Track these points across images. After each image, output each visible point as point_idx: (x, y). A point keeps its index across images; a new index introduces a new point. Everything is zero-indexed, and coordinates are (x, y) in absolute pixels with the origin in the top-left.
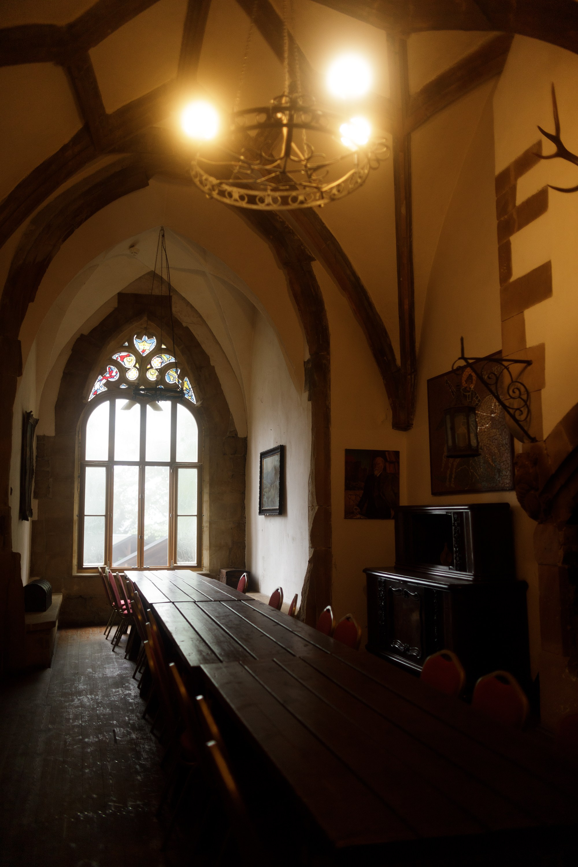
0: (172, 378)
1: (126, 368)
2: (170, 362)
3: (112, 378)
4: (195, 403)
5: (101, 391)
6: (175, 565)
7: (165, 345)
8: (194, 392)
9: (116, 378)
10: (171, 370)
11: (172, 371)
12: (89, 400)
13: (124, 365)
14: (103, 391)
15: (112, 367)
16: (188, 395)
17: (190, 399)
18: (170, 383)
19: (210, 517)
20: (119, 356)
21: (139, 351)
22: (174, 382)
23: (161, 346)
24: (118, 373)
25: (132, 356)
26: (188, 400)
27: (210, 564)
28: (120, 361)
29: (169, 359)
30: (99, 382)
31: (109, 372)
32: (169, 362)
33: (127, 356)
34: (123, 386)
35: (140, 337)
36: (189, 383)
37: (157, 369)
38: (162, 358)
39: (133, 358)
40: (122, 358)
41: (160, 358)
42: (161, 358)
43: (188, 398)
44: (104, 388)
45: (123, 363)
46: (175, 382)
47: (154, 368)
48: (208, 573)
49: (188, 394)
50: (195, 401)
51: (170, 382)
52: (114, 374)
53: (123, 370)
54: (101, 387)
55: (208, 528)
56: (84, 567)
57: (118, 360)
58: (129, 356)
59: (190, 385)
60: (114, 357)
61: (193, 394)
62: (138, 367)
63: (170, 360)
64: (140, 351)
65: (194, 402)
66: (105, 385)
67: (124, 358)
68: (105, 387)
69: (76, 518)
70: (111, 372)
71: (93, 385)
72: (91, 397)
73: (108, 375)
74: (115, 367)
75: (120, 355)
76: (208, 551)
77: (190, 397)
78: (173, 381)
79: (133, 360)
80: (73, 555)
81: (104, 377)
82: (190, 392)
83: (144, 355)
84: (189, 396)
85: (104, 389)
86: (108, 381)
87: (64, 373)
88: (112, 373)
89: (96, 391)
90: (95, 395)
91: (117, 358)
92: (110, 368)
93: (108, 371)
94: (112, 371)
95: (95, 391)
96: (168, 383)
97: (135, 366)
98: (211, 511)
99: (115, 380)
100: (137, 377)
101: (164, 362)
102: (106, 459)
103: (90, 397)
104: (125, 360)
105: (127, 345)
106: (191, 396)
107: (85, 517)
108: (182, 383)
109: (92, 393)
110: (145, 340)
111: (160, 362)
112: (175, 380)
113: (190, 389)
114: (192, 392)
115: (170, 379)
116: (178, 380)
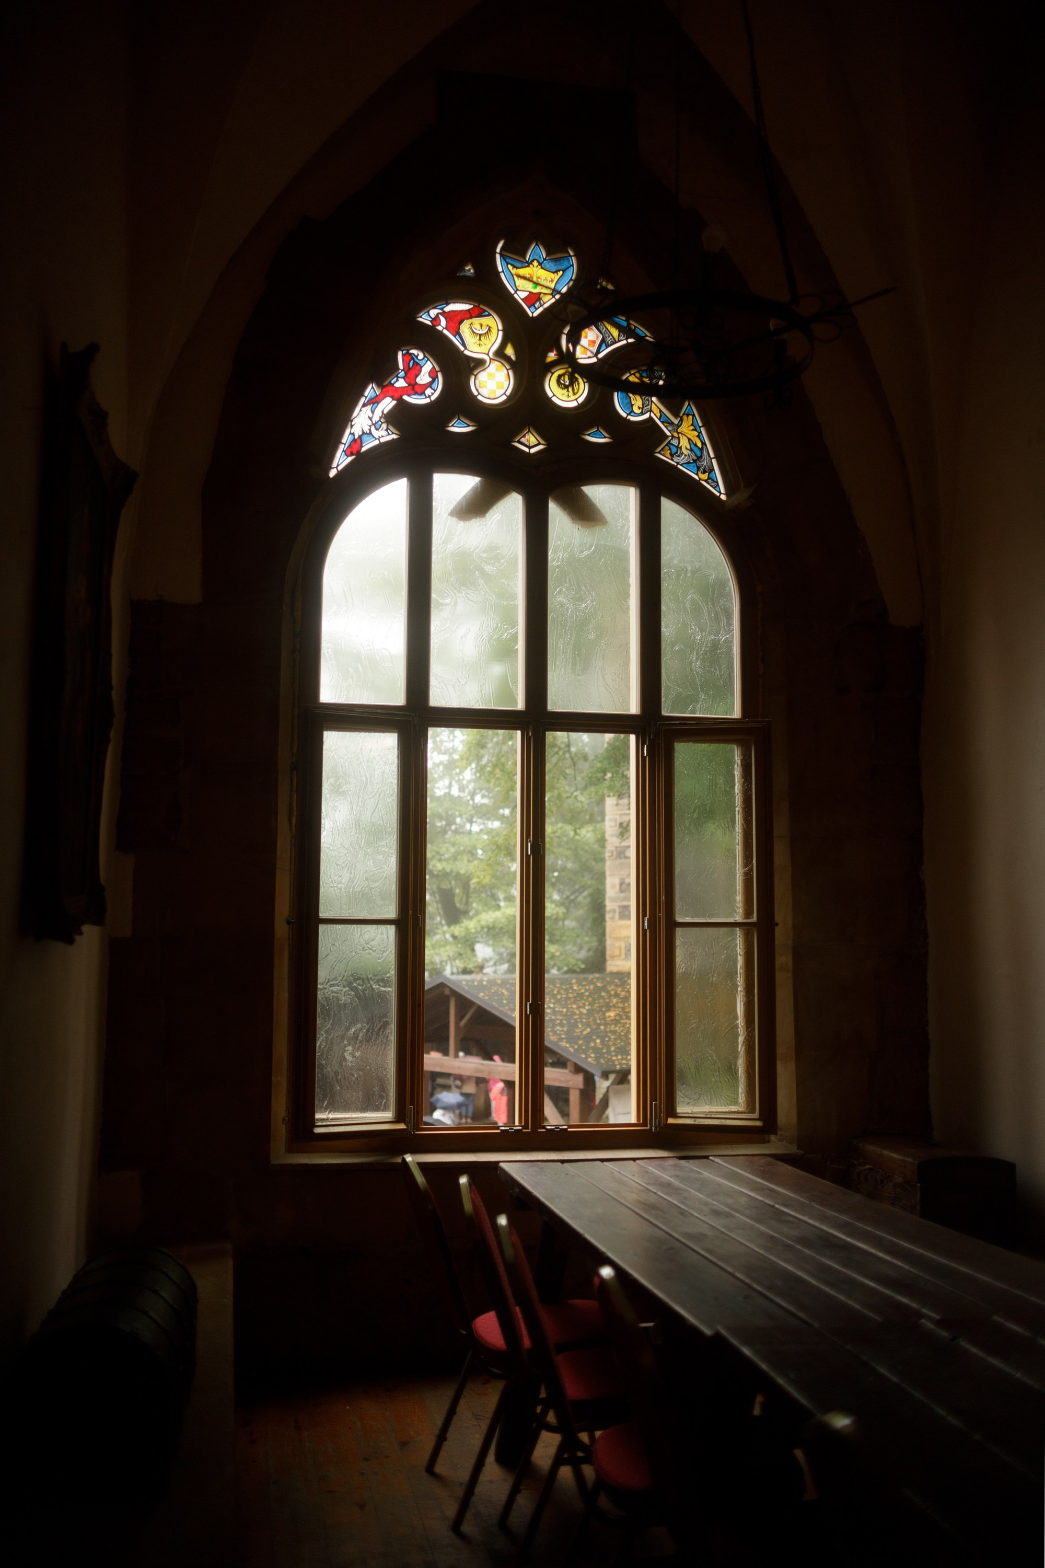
0: (638, 402)
1: (468, 359)
3: (416, 393)
4: (723, 497)
5: (377, 442)
6: (668, 1121)
7: (612, 280)
8: (717, 459)
9: (434, 393)
10: (632, 372)
11: (637, 375)
12: (333, 473)
13: (462, 348)
14: (382, 440)
15: (414, 352)
16: (698, 468)
17: (706, 481)
18: (632, 419)
19: (799, 928)
20: (444, 314)
21: (516, 296)
22: (646, 416)
23: (597, 283)
24: (440, 375)
25: (489, 315)
26: (697, 483)
27: (801, 1117)
28: (445, 332)
30: (369, 407)
31: (407, 370)
32: (622, 344)
33: (469, 315)
34: (459, 427)
35: (516, 252)
36: (700, 424)
37: (581, 368)
39: (494, 323)
40: (455, 320)
43: (696, 477)
44: (386, 430)
45: (456, 341)
46: (650, 418)
47: (573, 363)
48: (795, 1151)
49: (699, 463)
50: (723, 491)
51: (629, 417)
52: (423, 378)
53: (458, 367)
54: (377, 426)
56: (318, 1130)
57: (439, 328)
58: (479, 314)
59: (703, 429)
60: (425, 319)
61: (714, 462)
62: (513, 358)
64: (520, 296)
65: (718, 494)
66: (391, 418)
67: (461, 322)
68: (390, 427)
69: (282, 930)
70: (413, 370)
71: (346, 419)
72: (341, 461)
73: (401, 383)
74: (427, 355)
75: (448, 309)
77: (705, 476)
78: (642, 414)
79: (494, 331)
80: (273, 1079)
81: (386, 388)
82: (704, 454)
83: (534, 312)
84: (702, 469)
85: (385, 435)
86: (401, 404)
88: (417, 376)
89: (357, 442)
90: (352, 454)
91: (436, 320)
92: (409, 357)
93: (401, 367)
94: (418, 367)
95: (354, 440)
96: (625, 423)
97: (500, 354)
99: (427, 401)
100: (508, 393)
101: (609, 340)
102: (398, 698)
103: (334, 465)
104: (465, 328)
105: (472, 275)
106: (707, 470)
107: (322, 928)
108: (676, 422)
109: (341, 448)
110: (537, 257)
111: (594, 342)
112: (651, 411)
113: (704, 444)
114: (712, 455)
115: (632, 405)
116: (661, 411)
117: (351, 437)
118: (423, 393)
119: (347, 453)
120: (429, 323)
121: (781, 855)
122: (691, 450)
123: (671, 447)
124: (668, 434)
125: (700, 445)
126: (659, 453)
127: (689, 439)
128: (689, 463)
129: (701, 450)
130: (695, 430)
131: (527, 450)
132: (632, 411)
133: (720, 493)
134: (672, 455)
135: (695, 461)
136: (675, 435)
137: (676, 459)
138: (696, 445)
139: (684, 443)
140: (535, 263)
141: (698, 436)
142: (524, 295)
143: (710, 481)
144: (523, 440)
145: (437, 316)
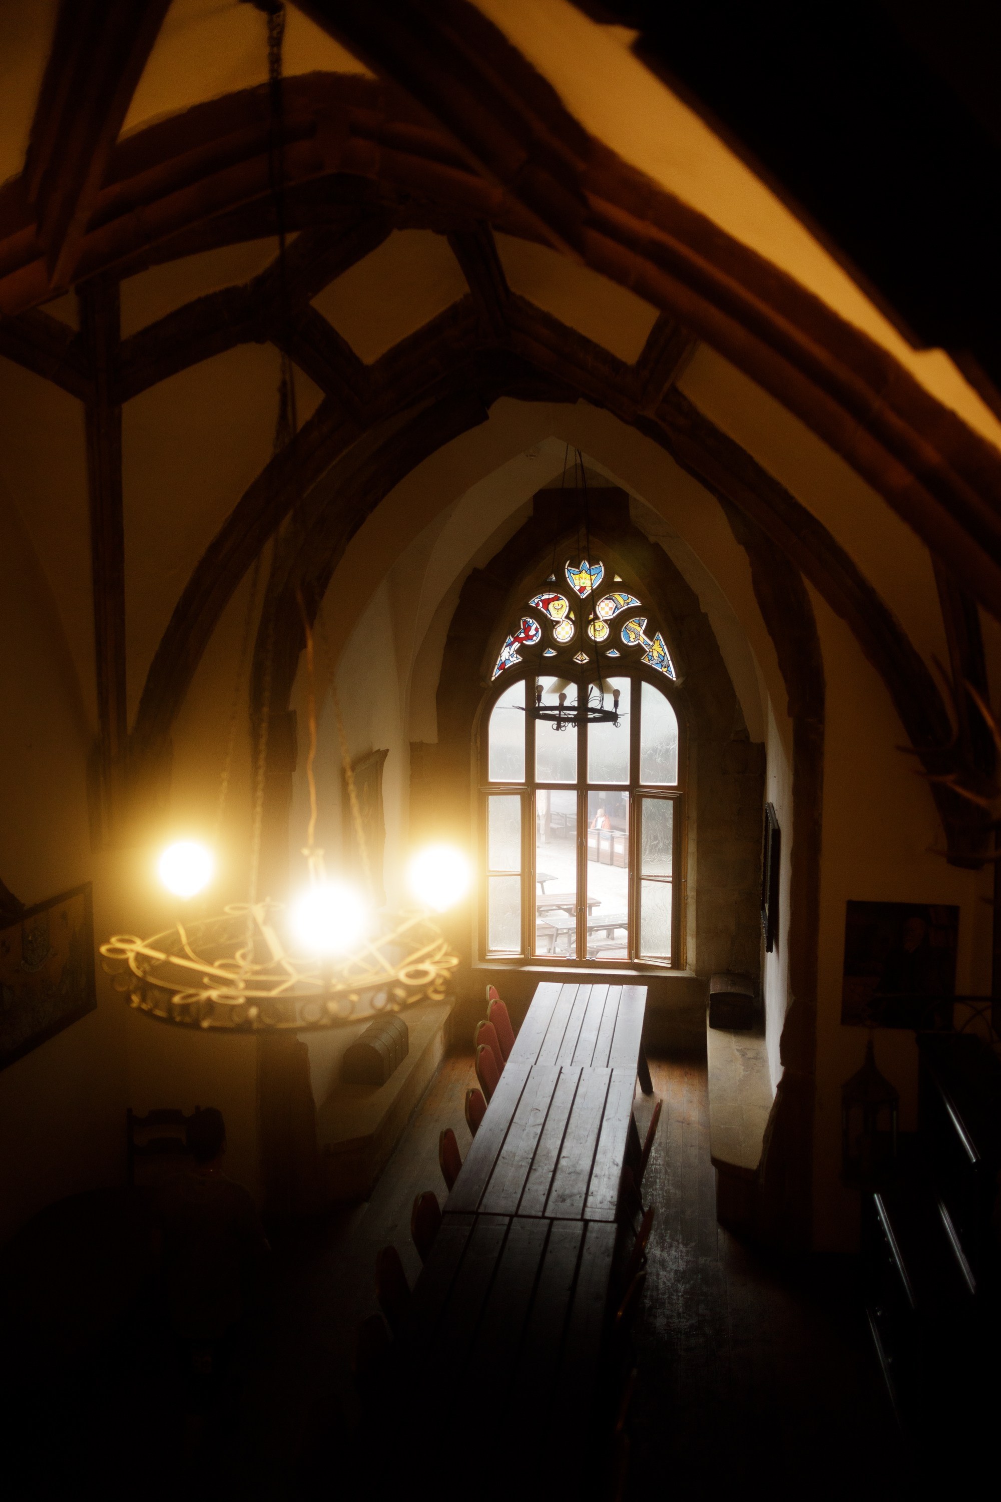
0: (632, 636)
1: (553, 621)
2: (629, 606)
3: (529, 639)
4: (674, 679)
5: (512, 663)
6: (636, 961)
7: (620, 576)
8: (671, 660)
9: (537, 639)
10: (630, 621)
11: (633, 622)
12: (493, 678)
13: (550, 616)
14: (515, 662)
15: (528, 620)
16: (662, 666)
17: (666, 672)
18: (630, 644)
19: (699, 881)
20: (541, 601)
21: (574, 589)
22: (637, 642)
23: (613, 578)
24: (540, 630)
25: (562, 599)
26: (661, 673)
27: (696, 961)
28: (542, 609)
29: (628, 601)
30: (508, 647)
31: (525, 629)
32: (627, 607)
33: (553, 600)
34: (550, 653)
35: (576, 564)
36: (664, 644)
37: (606, 621)
38: (615, 601)
39: (564, 603)
40: (547, 603)
41: (611, 601)
42: (613, 600)
43: (661, 670)
44: (516, 657)
45: (547, 613)
46: (639, 643)
47: (602, 619)
48: (693, 976)
49: (663, 663)
50: (674, 676)
51: (628, 644)
52: (532, 632)
53: (548, 625)
54: (512, 656)
55: (695, 901)
56: (489, 955)
57: (539, 608)
58: (557, 599)
59: (665, 647)
60: (533, 603)
61: (670, 662)
62: (574, 619)
63: (628, 603)
64: (576, 589)
65: (671, 678)
66: (518, 651)
67: (549, 604)
68: (518, 656)
70: (527, 628)
71: (499, 654)
72: (497, 673)
73: (522, 635)
74: (534, 621)
75: (543, 598)
76: (695, 939)
77: (666, 669)
78: (635, 641)
79: (564, 606)
80: (472, 935)
81: (517, 639)
82: (665, 658)
83: (583, 596)
84: (664, 666)
85: (516, 659)
86: (523, 646)
87: (448, 636)
88: (529, 631)
89: (504, 664)
90: (501, 670)
91: (538, 604)
92: (525, 622)
93: (522, 628)
94: (530, 627)
95: (502, 663)
96: (626, 645)
97: (567, 617)
98: (699, 871)
99: (534, 643)
100: (571, 636)
101: (619, 606)
102: (522, 780)
103: (494, 675)
104: (551, 607)
105: (555, 581)
106: (666, 666)
108: (651, 643)
109: (497, 667)
110: (585, 569)
111: (612, 608)
112: (639, 639)
113: (665, 654)
114: (669, 659)
115: (630, 637)
116: (644, 639)
117: (501, 661)
118: (532, 639)
119: (499, 669)
120: (535, 606)
121: (691, 847)
122: (659, 657)
123: (649, 656)
124: (647, 650)
125: (663, 654)
126: (643, 659)
127: (658, 652)
128: (657, 663)
129: (664, 657)
130: (661, 647)
131: (580, 662)
132: (630, 640)
133: (673, 677)
134: (649, 660)
135: (660, 662)
136: (651, 650)
137: (651, 662)
138: (661, 655)
139: (655, 654)
140: (584, 571)
141: (662, 650)
142: (578, 588)
143: (668, 671)
144: (578, 658)
145: (538, 602)
